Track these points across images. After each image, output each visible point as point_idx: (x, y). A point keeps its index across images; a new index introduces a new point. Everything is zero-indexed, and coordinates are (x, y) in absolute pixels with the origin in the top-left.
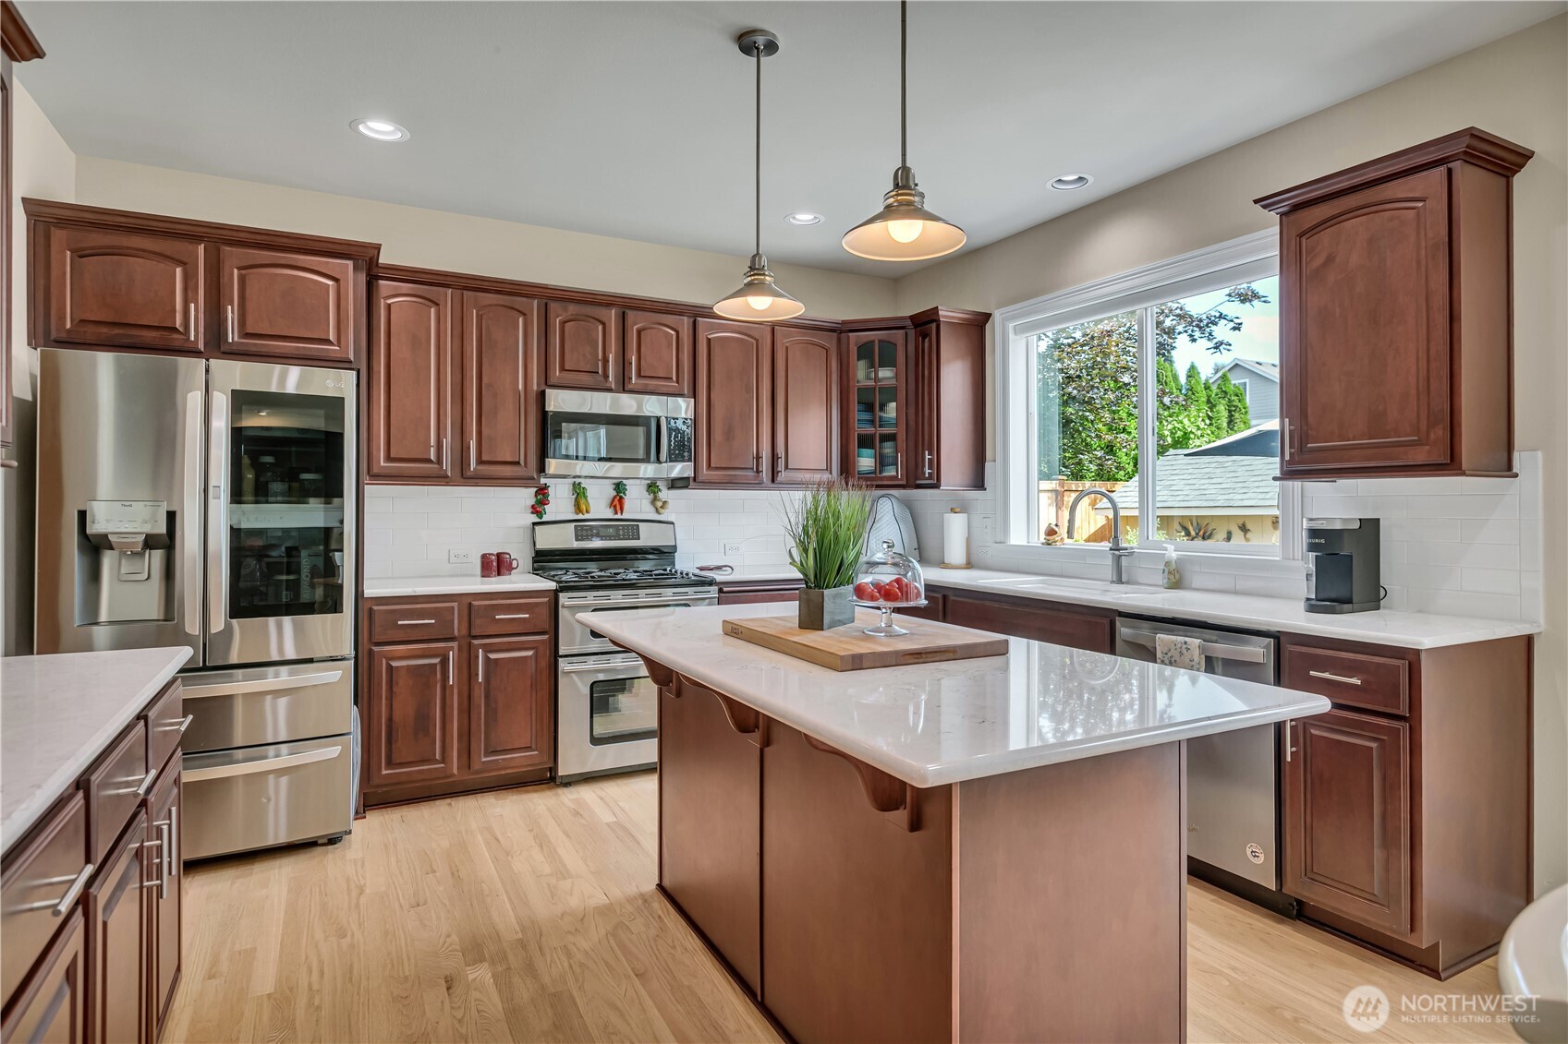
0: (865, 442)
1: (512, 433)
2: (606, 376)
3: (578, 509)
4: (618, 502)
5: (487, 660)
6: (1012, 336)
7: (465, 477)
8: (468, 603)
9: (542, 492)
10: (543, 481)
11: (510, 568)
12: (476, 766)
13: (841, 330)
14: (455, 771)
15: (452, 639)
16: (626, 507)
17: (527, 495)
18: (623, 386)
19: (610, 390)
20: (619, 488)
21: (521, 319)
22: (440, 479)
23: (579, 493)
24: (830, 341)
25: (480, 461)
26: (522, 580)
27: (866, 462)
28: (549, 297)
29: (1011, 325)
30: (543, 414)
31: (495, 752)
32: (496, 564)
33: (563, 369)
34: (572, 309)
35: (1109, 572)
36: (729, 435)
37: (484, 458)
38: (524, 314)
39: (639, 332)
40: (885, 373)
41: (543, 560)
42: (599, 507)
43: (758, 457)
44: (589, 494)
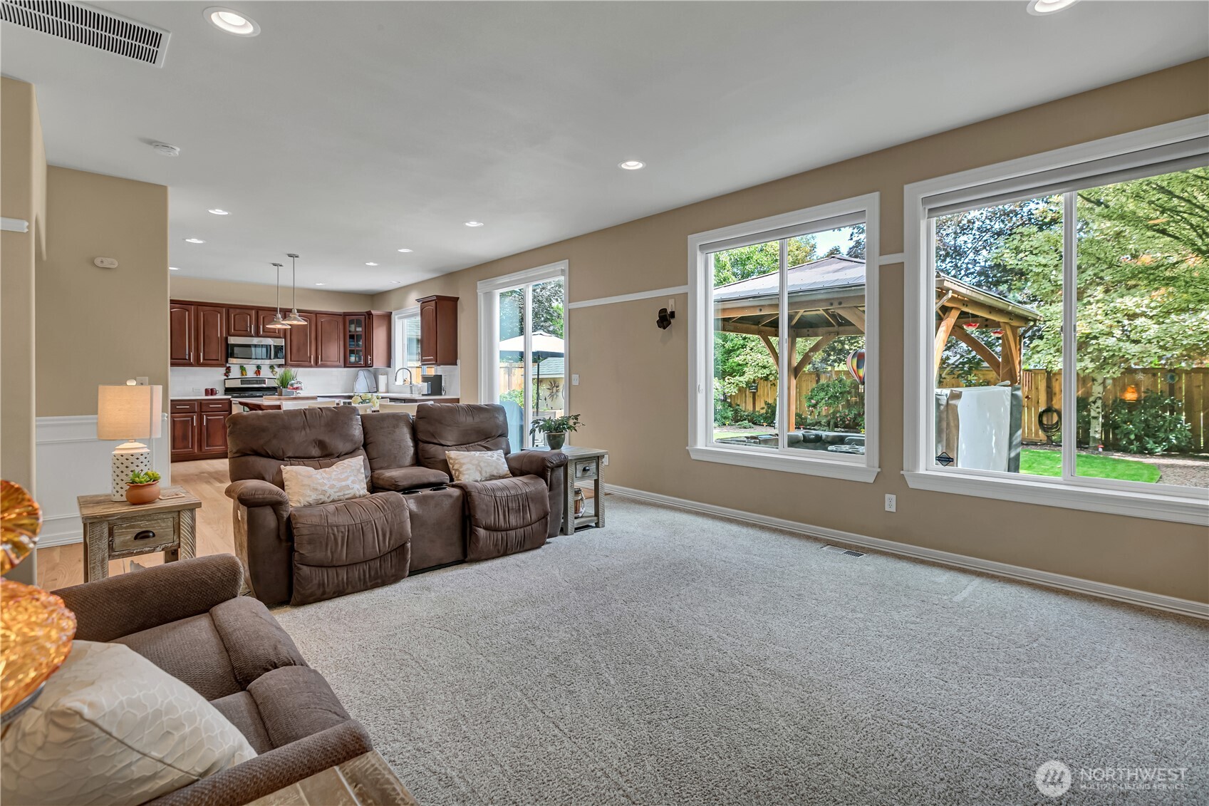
0: (352, 352)
1: (217, 351)
2: (251, 332)
3: (242, 375)
4: (258, 372)
5: (207, 419)
6: (396, 320)
7: (198, 364)
8: (200, 402)
9: (228, 370)
10: (228, 365)
11: (216, 393)
12: (203, 450)
13: (345, 315)
14: (196, 451)
15: (195, 412)
16: (261, 374)
17: (223, 370)
18: (258, 335)
19: (252, 336)
20: (259, 367)
21: (219, 315)
22: (190, 365)
23: (242, 369)
24: (340, 319)
25: (204, 359)
26: (220, 396)
27: (353, 359)
28: (229, 308)
29: (396, 317)
30: (227, 345)
31: (210, 446)
32: (211, 392)
33: (234, 330)
34: (238, 311)
35: (409, 391)
36: (299, 350)
37: (206, 358)
38: (219, 313)
39: (263, 318)
40: (359, 329)
41: (228, 391)
42: (250, 373)
43: (310, 357)
44: (246, 369)
